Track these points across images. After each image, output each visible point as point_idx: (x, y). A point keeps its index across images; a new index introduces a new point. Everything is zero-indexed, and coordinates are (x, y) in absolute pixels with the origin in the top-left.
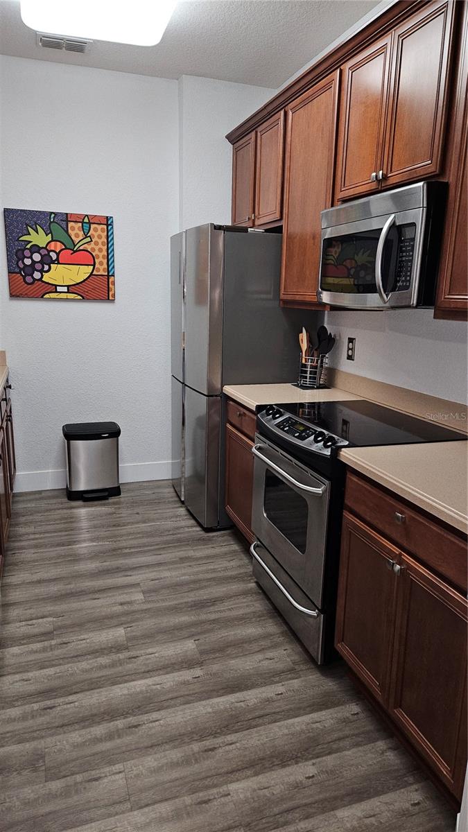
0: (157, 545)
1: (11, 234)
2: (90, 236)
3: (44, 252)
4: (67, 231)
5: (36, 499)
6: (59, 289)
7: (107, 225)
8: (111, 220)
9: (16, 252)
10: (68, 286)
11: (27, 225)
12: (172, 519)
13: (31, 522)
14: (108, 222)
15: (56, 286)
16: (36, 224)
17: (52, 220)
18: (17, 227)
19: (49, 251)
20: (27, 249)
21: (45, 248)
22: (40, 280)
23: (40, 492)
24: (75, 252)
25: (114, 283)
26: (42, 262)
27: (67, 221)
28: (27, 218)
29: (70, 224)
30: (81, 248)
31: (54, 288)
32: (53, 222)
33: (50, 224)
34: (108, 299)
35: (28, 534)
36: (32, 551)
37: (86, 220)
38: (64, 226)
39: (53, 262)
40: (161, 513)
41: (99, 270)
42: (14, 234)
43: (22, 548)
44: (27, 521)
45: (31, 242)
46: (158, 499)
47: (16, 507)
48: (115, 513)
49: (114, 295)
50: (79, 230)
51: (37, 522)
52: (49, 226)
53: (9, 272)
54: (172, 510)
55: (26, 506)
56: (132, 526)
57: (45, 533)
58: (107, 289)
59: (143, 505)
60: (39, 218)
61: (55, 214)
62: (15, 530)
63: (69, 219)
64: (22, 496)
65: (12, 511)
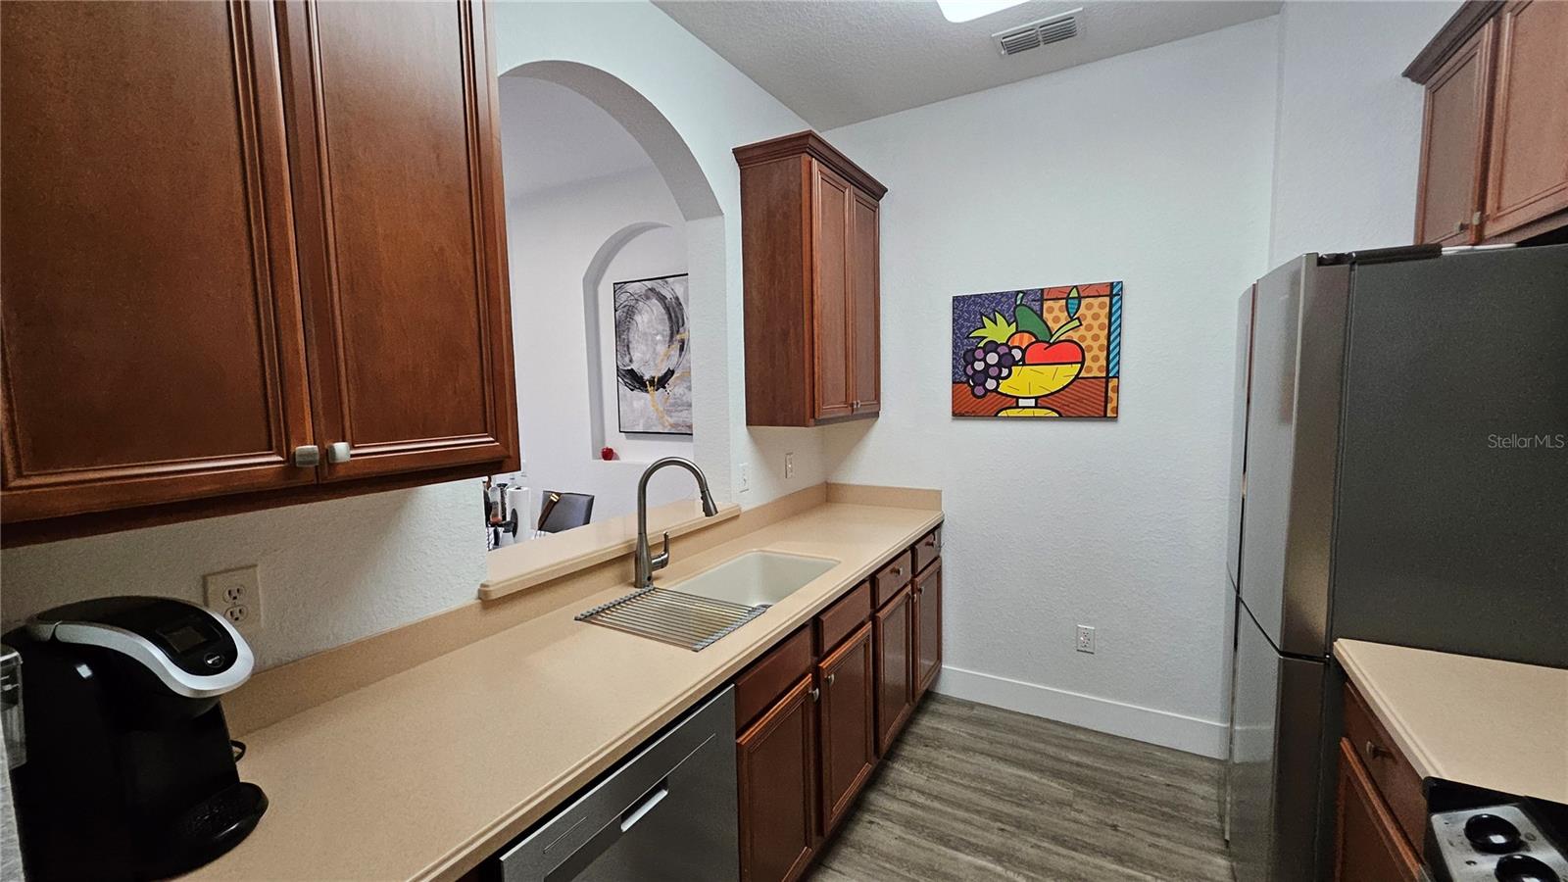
1: (959, 329)
2: (1078, 318)
3: (1003, 350)
4: (1041, 316)
5: (961, 719)
6: (1022, 403)
7: (1111, 296)
8: (1120, 286)
9: (965, 352)
10: (1036, 398)
11: (982, 314)
13: (929, 764)
14: (1113, 292)
15: (1018, 398)
16: (994, 311)
17: (1018, 302)
18: (968, 320)
19: (1010, 349)
20: (980, 348)
21: (1006, 344)
22: (995, 390)
23: (972, 705)
24: (1051, 345)
25: (1117, 389)
26: (999, 365)
27: (1042, 300)
28: (982, 305)
29: (1046, 305)
30: (1062, 338)
31: (1014, 401)
32: (1021, 304)
33: (1015, 309)
34: (1104, 417)
35: (911, 788)
36: (898, 830)
37: (1074, 294)
38: (1036, 307)
39: (1016, 364)
40: (1167, 850)
41: (1090, 370)
42: (964, 330)
43: (887, 816)
44: (926, 760)
45: (985, 338)
46: (1175, 808)
47: (926, 723)
48: (1071, 806)
49: (1116, 410)
50: (1061, 310)
51: (936, 767)
52: (1014, 312)
53: (953, 383)
54: (1196, 853)
55: (940, 726)
56: (1089, 859)
57: (936, 797)
58: (1103, 399)
59: (1134, 810)
60: (1000, 302)
61: (1024, 293)
62: (902, 772)
63: (1045, 297)
64: (944, 703)
65: (916, 730)
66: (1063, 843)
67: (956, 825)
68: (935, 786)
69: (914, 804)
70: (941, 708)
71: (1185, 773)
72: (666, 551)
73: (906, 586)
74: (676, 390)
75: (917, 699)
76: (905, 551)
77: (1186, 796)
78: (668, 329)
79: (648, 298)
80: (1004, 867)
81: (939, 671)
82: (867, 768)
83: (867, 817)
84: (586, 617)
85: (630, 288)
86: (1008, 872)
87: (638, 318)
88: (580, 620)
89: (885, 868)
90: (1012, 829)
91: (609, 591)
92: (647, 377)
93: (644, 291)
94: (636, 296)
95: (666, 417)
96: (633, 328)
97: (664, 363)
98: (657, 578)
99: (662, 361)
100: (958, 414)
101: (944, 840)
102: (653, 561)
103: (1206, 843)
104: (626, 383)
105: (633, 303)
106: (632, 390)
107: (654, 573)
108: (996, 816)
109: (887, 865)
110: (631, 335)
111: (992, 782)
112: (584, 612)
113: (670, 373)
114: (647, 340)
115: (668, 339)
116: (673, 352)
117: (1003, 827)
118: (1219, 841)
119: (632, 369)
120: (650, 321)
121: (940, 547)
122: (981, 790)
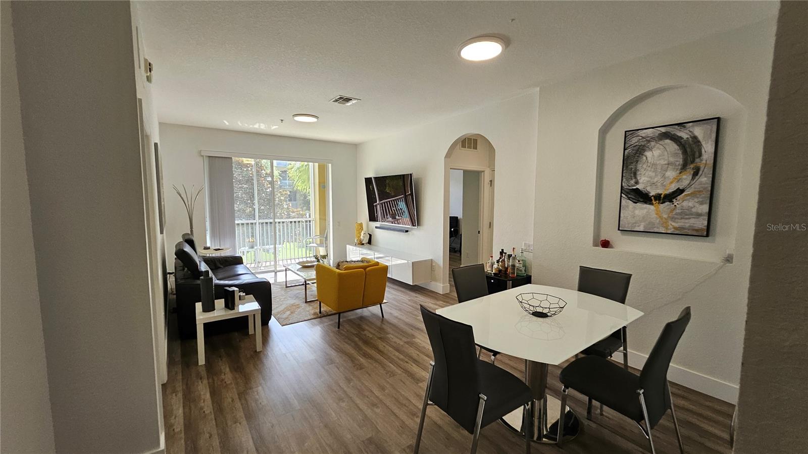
74: (685, 204)
78: (681, 160)
79: (661, 139)
85: (641, 132)
87: (648, 154)
92: (652, 193)
93: (655, 135)
94: (648, 138)
95: (670, 222)
96: (643, 160)
97: (674, 184)
99: (671, 183)
104: (629, 198)
105: (645, 143)
106: (636, 203)
110: (639, 165)
113: (680, 191)
114: (655, 168)
115: (680, 167)
116: (684, 177)
119: (637, 188)
120: (661, 155)
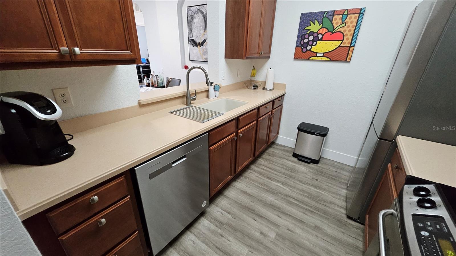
0: (311, 207)
1: (301, 26)
2: (345, 23)
3: (315, 35)
4: (331, 22)
5: (281, 150)
6: (318, 55)
7: (360, 14)
8: (364, 9)
9: (302, 35)
10: (324, 53)
11: (310, 21)
12: (333, 195)
13: (269, 160)
14: (361, 12)
15: (317, 53)
16: (315, 19)
17: (325, 16)
18: (305, 23)
19: (318, 34)
20: (308, 34)
21: (317, 33)
22: (310, 50)
23: (285, 147)
24: (333, 33)
25: (353, 51)
26: (313, 41)
27: (333, 15)
28: (311, 17)
29: (335, 17)
30: (337, 31)
31: (315, 54)
32: (325, 17)
33: (323, 18)
34: (346, 61)
35: (263, 165)
36: (257, 175)
37: (346, 13)
38: (331, 18)
39: (319, 40)
40: (330, 187)
41: (345, 43)
42: (303, 27)
43: (255, 171)
44: (269, 159)
45: (310, 30)
46: (336, 177)
47: (271, 150)
48: (306, 174)
49: (350, 59)
50: (339, 20)
51: (271, 161)
52: (322, 20)
53: (296, 47)
54: (338, 188)
55: (275, 151)
56: (307, 186)
57: (269, 168)
58: (347, 55)
59: (324, 176)
60: (318, 15)
61: (327, 12)
62: (261, 161)
63: (335, 14)
64: (277, 146)
65: (267, 151)
66: (301, 182)
67: (273, 175)
68: (270, 165)
69: (263, 169)
70: (276, 147)
71: (343, 169)
72: (196, 95)
73: (269, 112)
75: (269, 144)
76: (270, 102)
77: (340, 174)
78: (204, 25)
79: (198, 13)
80: (283, 186)
81: (277, 137)
82: (251, 159)
83: (250, 171)
84: (172, 112)
85: (192, 8)
86: (284, 187)
87: (194, 20)
88: (170, 113)
89: (252, 183)
90: (289, 178)
91: (179, 105)
92: (197, 42)
93: (197, 10)
94: (194, 12)
95: (203, 56)
96: (193, 24)
97: (203, 37)
98: (193, 103)
99: (202, 36)
100: (296, 58)
101: (269, 178)
102: (191, 98)
103: (342, 186)
104: (191, 44)
105: (193, 14)
106: (193, 46)
107: (192, 102)
108: (284, 174)
109: (252, 182)
110: (193, 27)
111: (286, 166)
112: (172, 111)
113: (205, 41)
114: (197, 29)
115: (204, 28)
116: (206, 33)
117: (286, 176)
118: (346, 186)
119: (193, 39)
120: (198, 22)
121: (283, 102)
122: (282, 168)
